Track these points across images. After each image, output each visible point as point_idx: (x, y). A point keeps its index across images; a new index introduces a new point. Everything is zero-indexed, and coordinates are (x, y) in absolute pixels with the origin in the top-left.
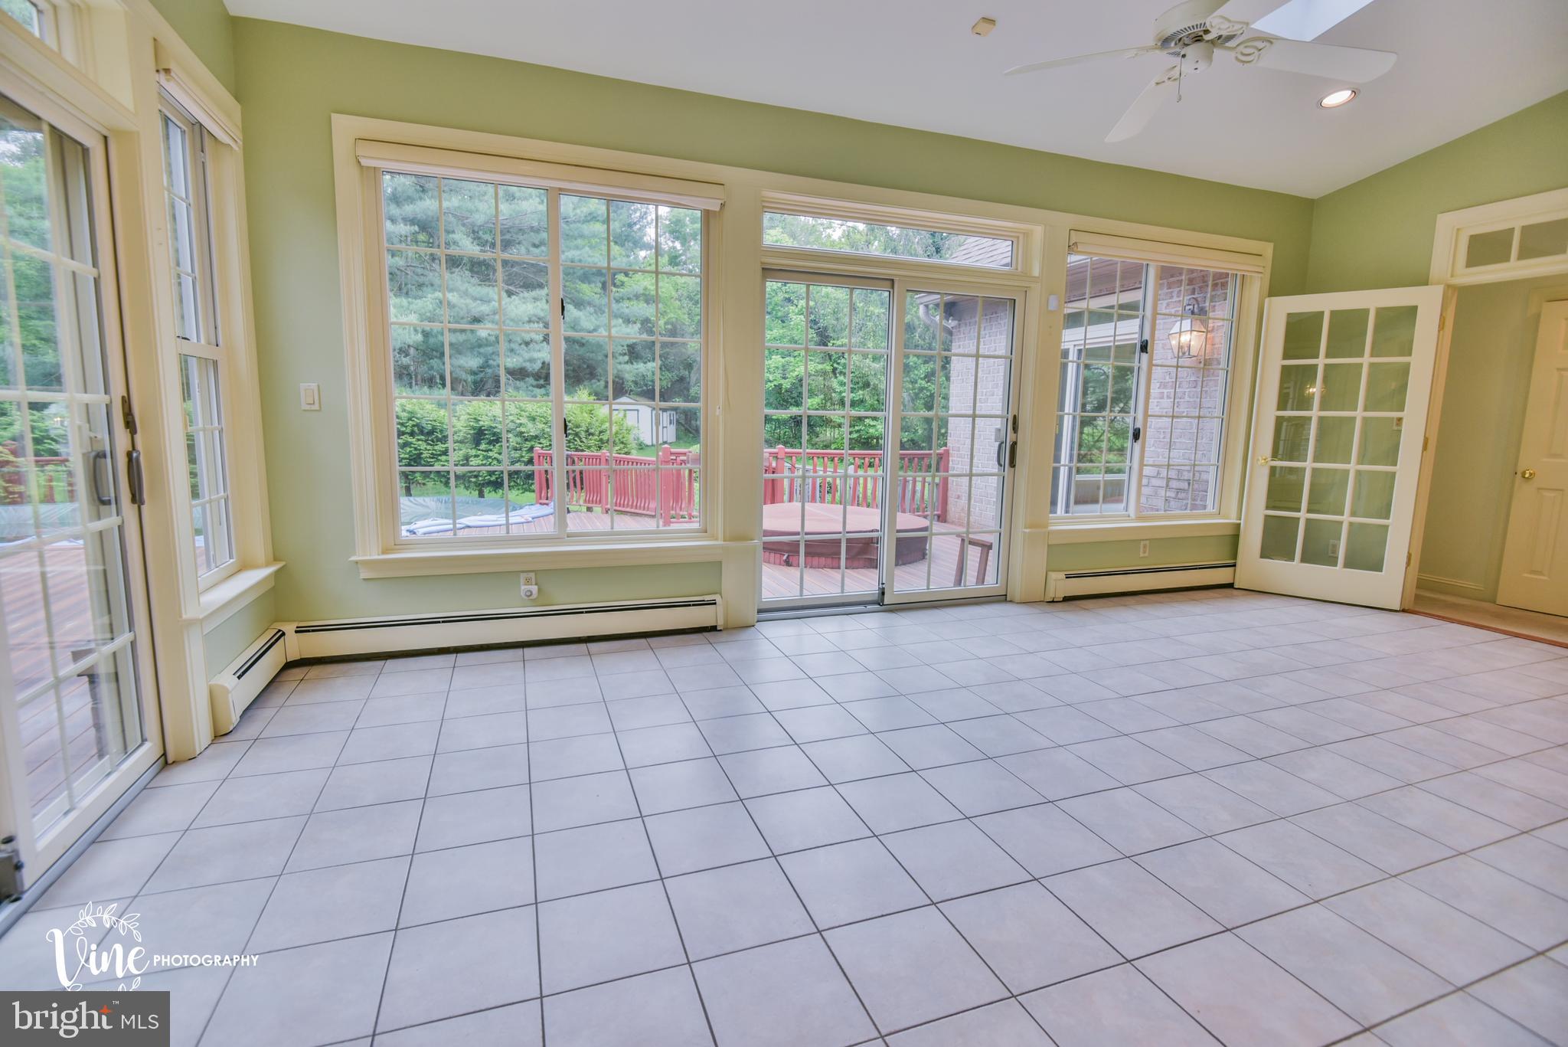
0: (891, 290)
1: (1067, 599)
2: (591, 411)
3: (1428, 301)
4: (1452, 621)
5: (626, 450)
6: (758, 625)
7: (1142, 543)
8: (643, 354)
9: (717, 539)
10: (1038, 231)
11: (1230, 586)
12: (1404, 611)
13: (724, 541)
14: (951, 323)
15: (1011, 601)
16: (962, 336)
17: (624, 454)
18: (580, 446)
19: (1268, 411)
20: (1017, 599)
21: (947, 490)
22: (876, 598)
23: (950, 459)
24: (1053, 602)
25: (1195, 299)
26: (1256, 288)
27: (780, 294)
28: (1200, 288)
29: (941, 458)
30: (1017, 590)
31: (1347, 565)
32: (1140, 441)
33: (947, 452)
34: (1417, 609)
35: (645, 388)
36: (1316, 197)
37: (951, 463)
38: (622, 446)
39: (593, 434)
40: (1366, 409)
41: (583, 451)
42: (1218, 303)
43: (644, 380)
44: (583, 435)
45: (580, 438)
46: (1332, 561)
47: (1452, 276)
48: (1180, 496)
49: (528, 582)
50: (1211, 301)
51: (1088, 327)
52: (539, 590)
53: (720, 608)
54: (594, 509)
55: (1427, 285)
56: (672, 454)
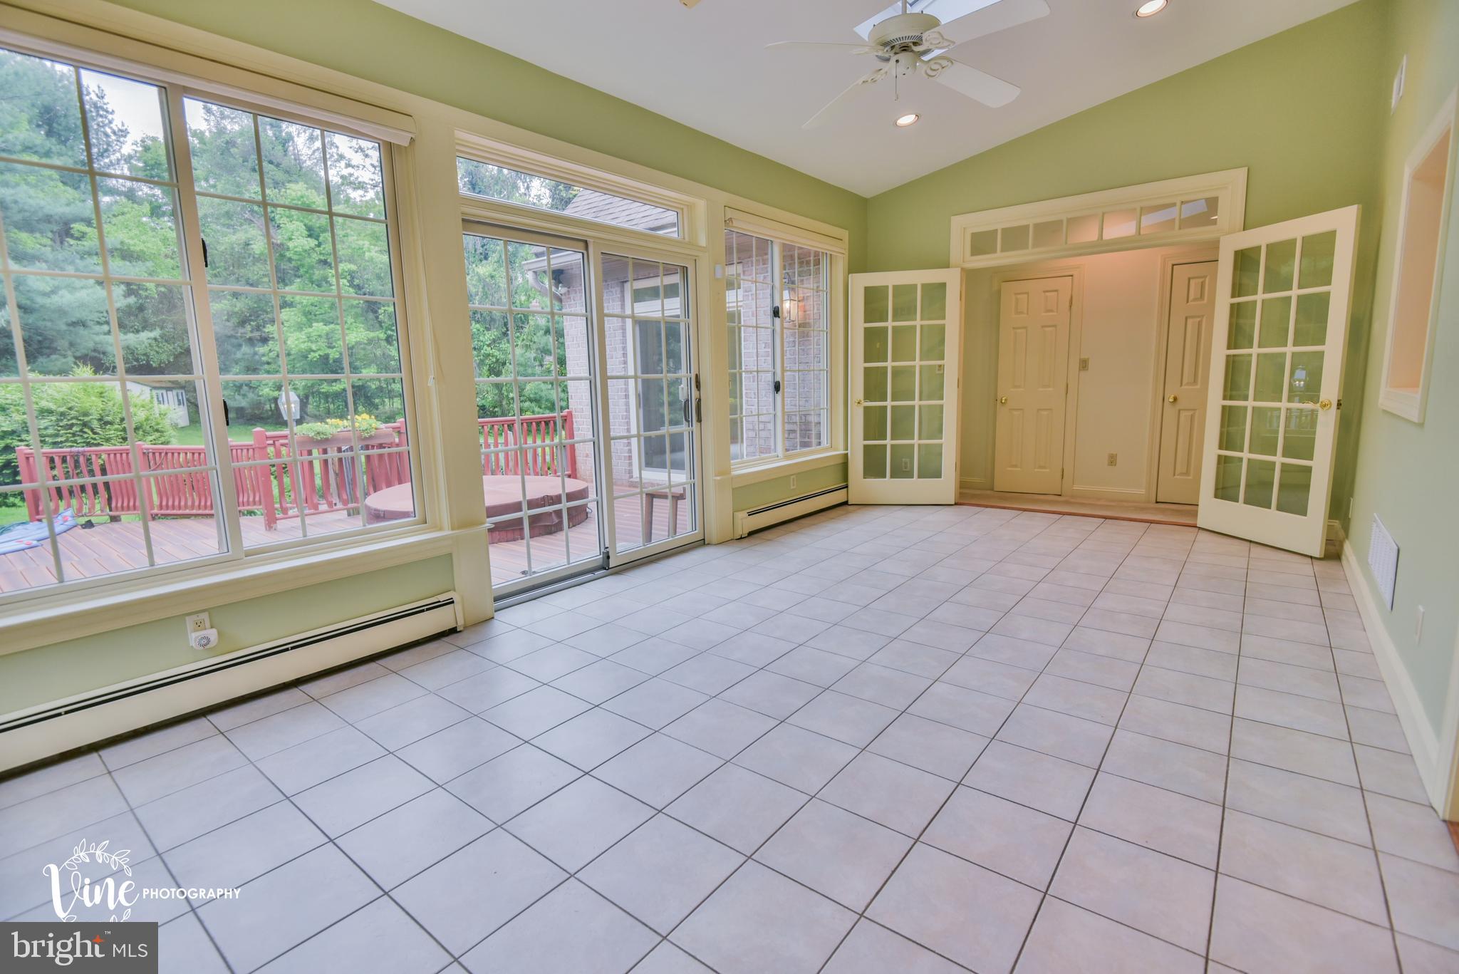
0: (585, 252)
1: (751, 534)
2: (101, 393)
3: (952, 279)
4: (987, 506)
5: (163, 439)
6: (497, 615)
7: (792, 477)
8: (127, 323)
9: (441, 529)
10: (701, 205)
11: (846, 503)
12: (956, 504)
13: (453, 529)
14: (562, 290)
15: (708, 544)
16: (573, 302)
17: (162, 444)
18: (95, 439)
19: (858, 365)
20: (715, 541)
21: (574, 450)
22: (600, 563)
23: (574, 420)
24: (741, 538)
25: (788, 273)
26: (841, 265)
27: (314, 255)
28: (790, 264)
29: (566, 420)
30: (714, 533)
31: (919, 477)
32: (780, 393)
33: (570, 413)
34: (962, 502)
35: (135, 363)
36: (869, 197)
37: (575, 424)
38: (158, 434)
39: (111, 423)
40: (921, 360)
41: (98, 445)
42: (804, 278)
43: (132, 353)
44: (95, 424)
45: (92, 430)
46: (909, 475)
47: (963, 262)
48: (791, 436)
49: (199, 626)
50: (799, 275)
51: (665, 300)
52: (219, 633)
53: (458, 606)
54: (123, 518)
55: (948, 267)
56: (268, 438)
